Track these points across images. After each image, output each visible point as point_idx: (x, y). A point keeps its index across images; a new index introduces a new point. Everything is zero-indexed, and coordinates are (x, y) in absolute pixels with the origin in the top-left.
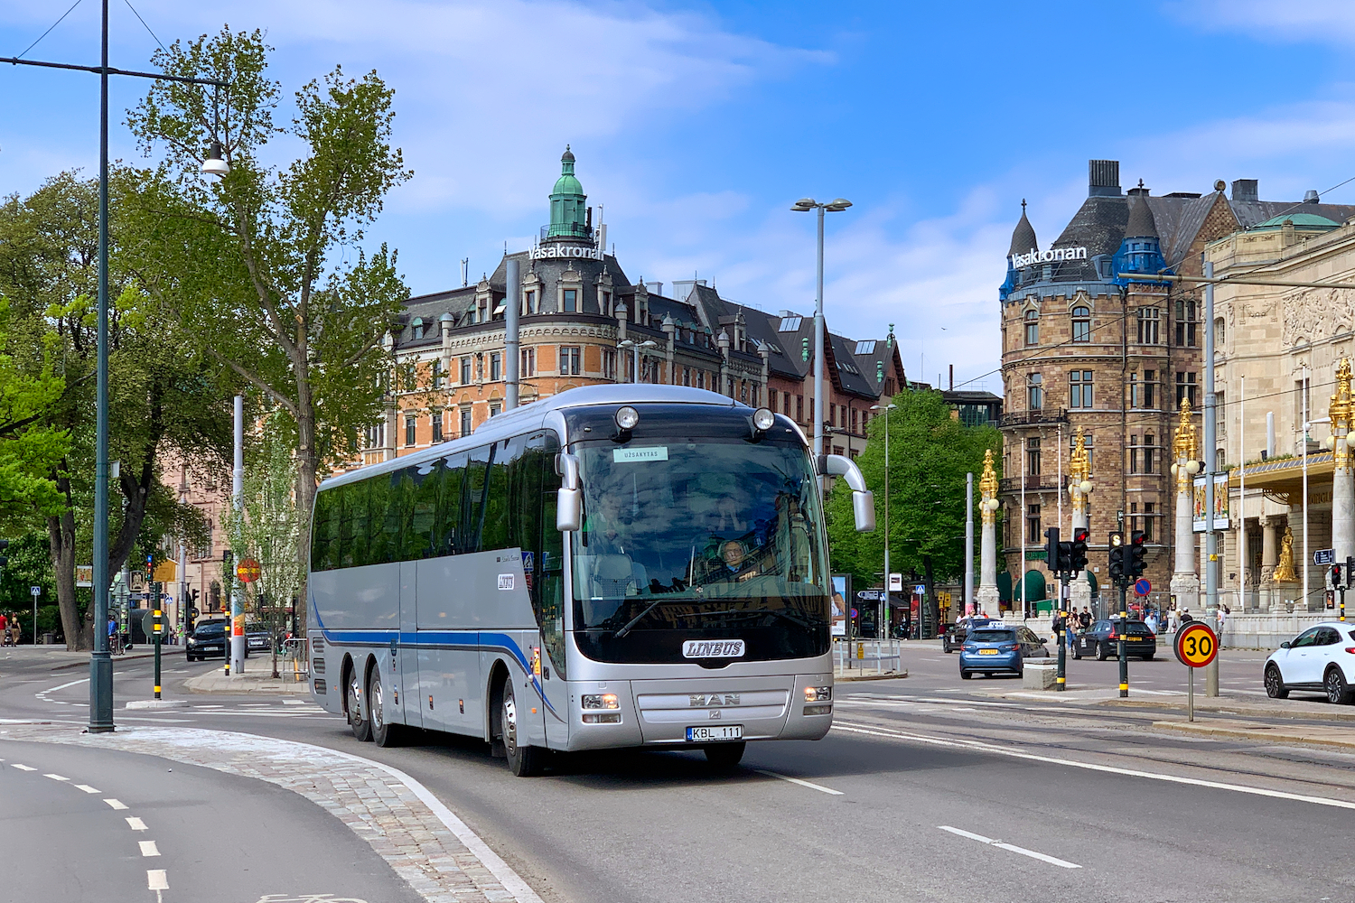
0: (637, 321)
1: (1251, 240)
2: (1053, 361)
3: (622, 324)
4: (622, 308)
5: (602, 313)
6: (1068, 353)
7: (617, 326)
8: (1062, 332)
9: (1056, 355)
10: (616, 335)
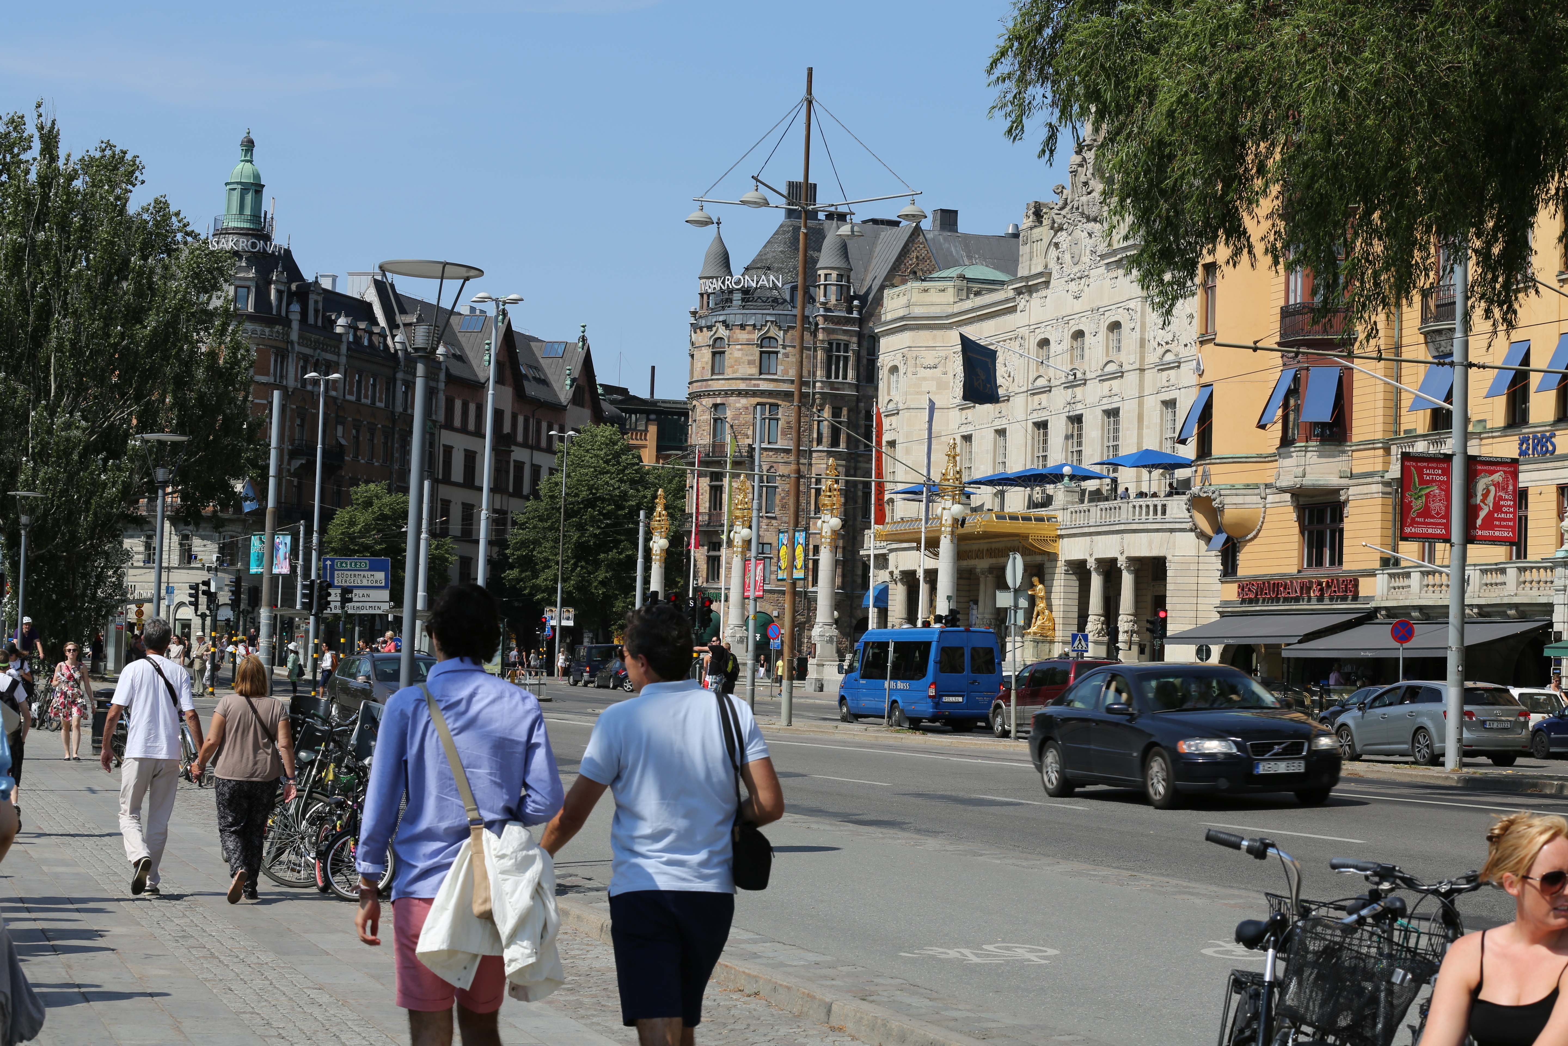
0: (311, 320)
1: (926, 291)
2: (740, 393)
3: (295, 325)
4: (296, 307)
5: (274, 312)
6: (755, 385)
7: (290, 326)
8: (750, 363)
9: (742, 386)
10: (288, 336)
